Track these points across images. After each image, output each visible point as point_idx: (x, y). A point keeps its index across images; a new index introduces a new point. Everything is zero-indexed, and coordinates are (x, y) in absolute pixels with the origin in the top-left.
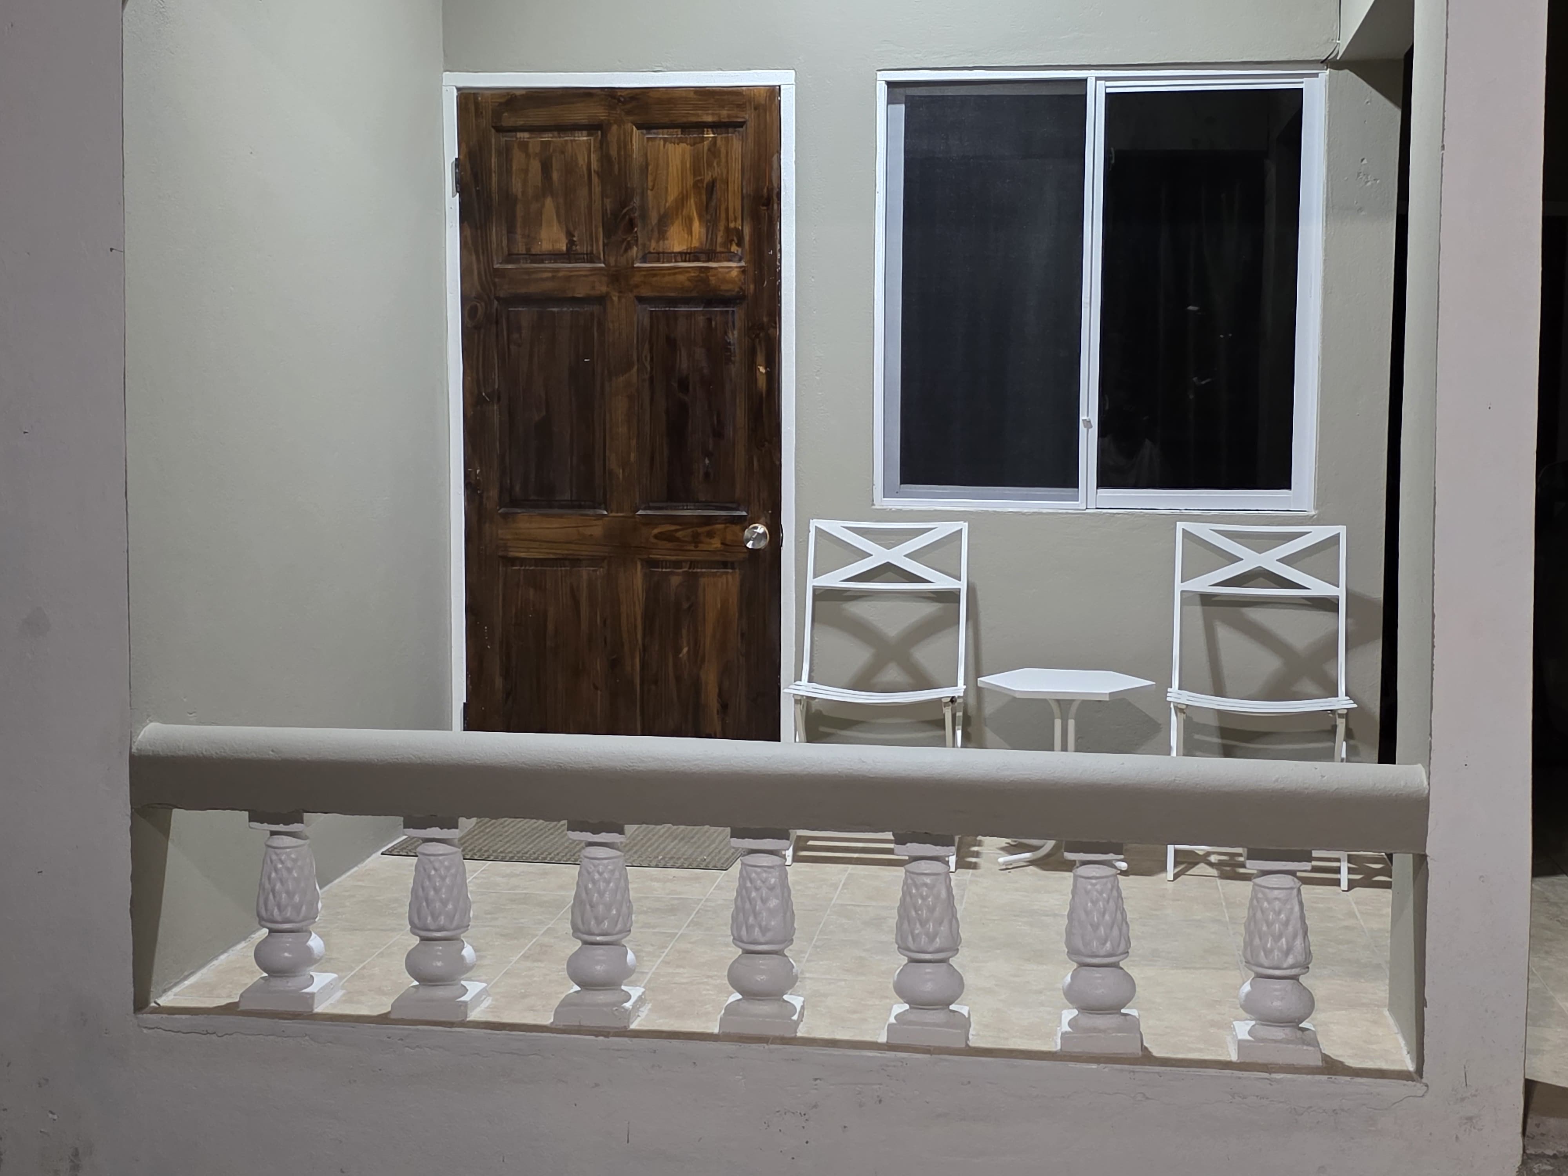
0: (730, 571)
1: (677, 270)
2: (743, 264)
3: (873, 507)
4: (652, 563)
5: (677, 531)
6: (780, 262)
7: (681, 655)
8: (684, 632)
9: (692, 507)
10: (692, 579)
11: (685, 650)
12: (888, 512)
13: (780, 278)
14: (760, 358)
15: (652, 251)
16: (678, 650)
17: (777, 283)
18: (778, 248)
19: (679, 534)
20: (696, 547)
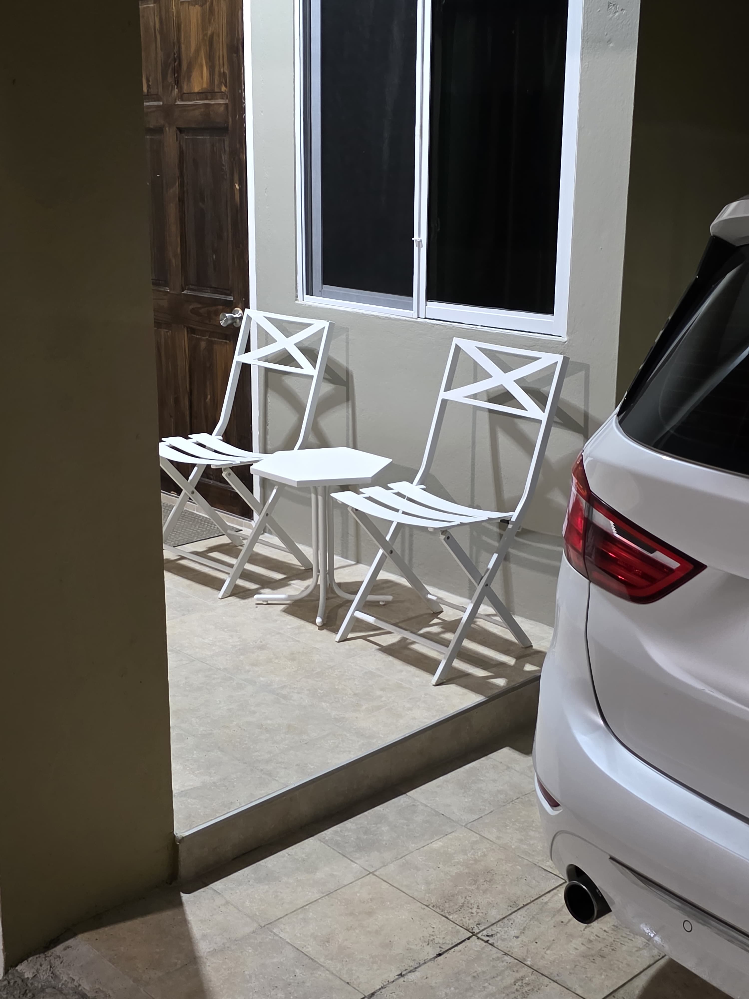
0: (228, 342)
1: (195, 107)
2: (227, 101)
3: (296, 302)
4: (192, 331)
5: (201, 308)
6: (245, 100)
7: (207, 400)
8: (208, 383)
9: (209, 291)
10: (210, 344)
11: (209, 397)
12: (303, 306)
13: (245, 113)
14: (236, 178)
15: (185, 92)
16: (206, 398)
17: (243, 117)
18: (243, 88)
19: (202, 311)
20: (210, 321)
